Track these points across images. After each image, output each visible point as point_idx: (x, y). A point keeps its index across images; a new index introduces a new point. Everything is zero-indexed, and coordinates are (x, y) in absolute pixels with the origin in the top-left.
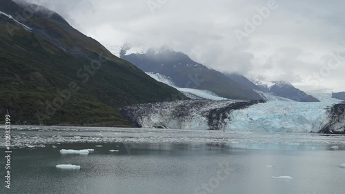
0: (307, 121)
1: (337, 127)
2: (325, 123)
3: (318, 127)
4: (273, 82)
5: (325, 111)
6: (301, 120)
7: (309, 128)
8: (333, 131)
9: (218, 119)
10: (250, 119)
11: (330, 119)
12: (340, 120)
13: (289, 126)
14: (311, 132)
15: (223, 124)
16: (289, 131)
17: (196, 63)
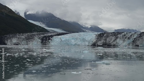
0: (86, 40)
1: (99, 43)
2: (94, 41)
3: (91, 43)
4: (91, 26)
5: (95, 36)
6: (84, 40)
7: (87, 43)
8: (97, 45)
9: (46, 40)
10: (61, 40)
11: (96, 39)
12: (101, 40)
13: (79, 43)
14: (88, 46)
15: (48, 43)
16: (79, 45)
17: (57, 17)
